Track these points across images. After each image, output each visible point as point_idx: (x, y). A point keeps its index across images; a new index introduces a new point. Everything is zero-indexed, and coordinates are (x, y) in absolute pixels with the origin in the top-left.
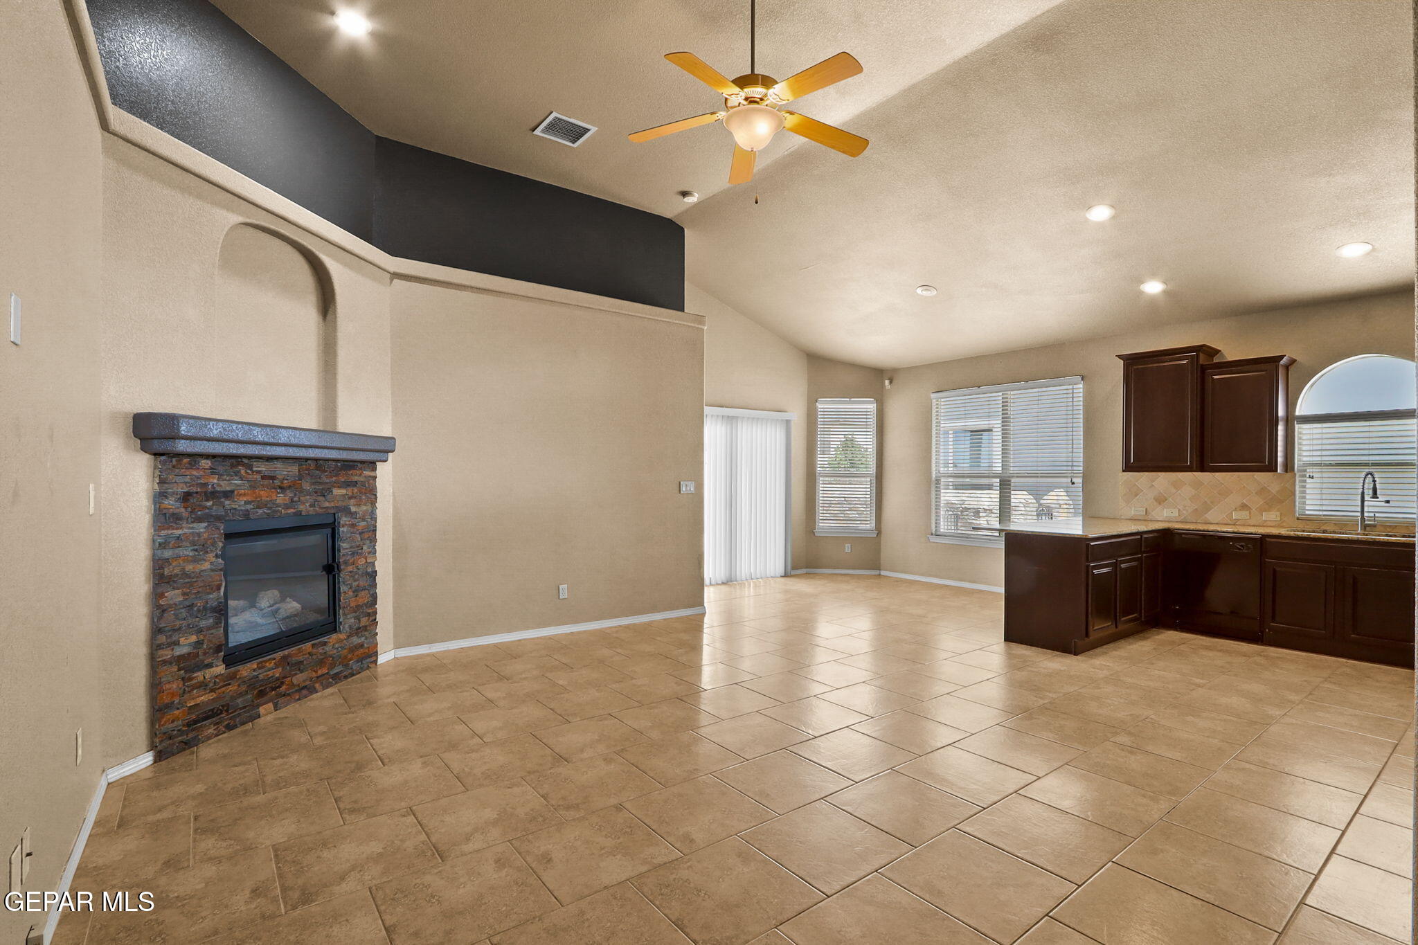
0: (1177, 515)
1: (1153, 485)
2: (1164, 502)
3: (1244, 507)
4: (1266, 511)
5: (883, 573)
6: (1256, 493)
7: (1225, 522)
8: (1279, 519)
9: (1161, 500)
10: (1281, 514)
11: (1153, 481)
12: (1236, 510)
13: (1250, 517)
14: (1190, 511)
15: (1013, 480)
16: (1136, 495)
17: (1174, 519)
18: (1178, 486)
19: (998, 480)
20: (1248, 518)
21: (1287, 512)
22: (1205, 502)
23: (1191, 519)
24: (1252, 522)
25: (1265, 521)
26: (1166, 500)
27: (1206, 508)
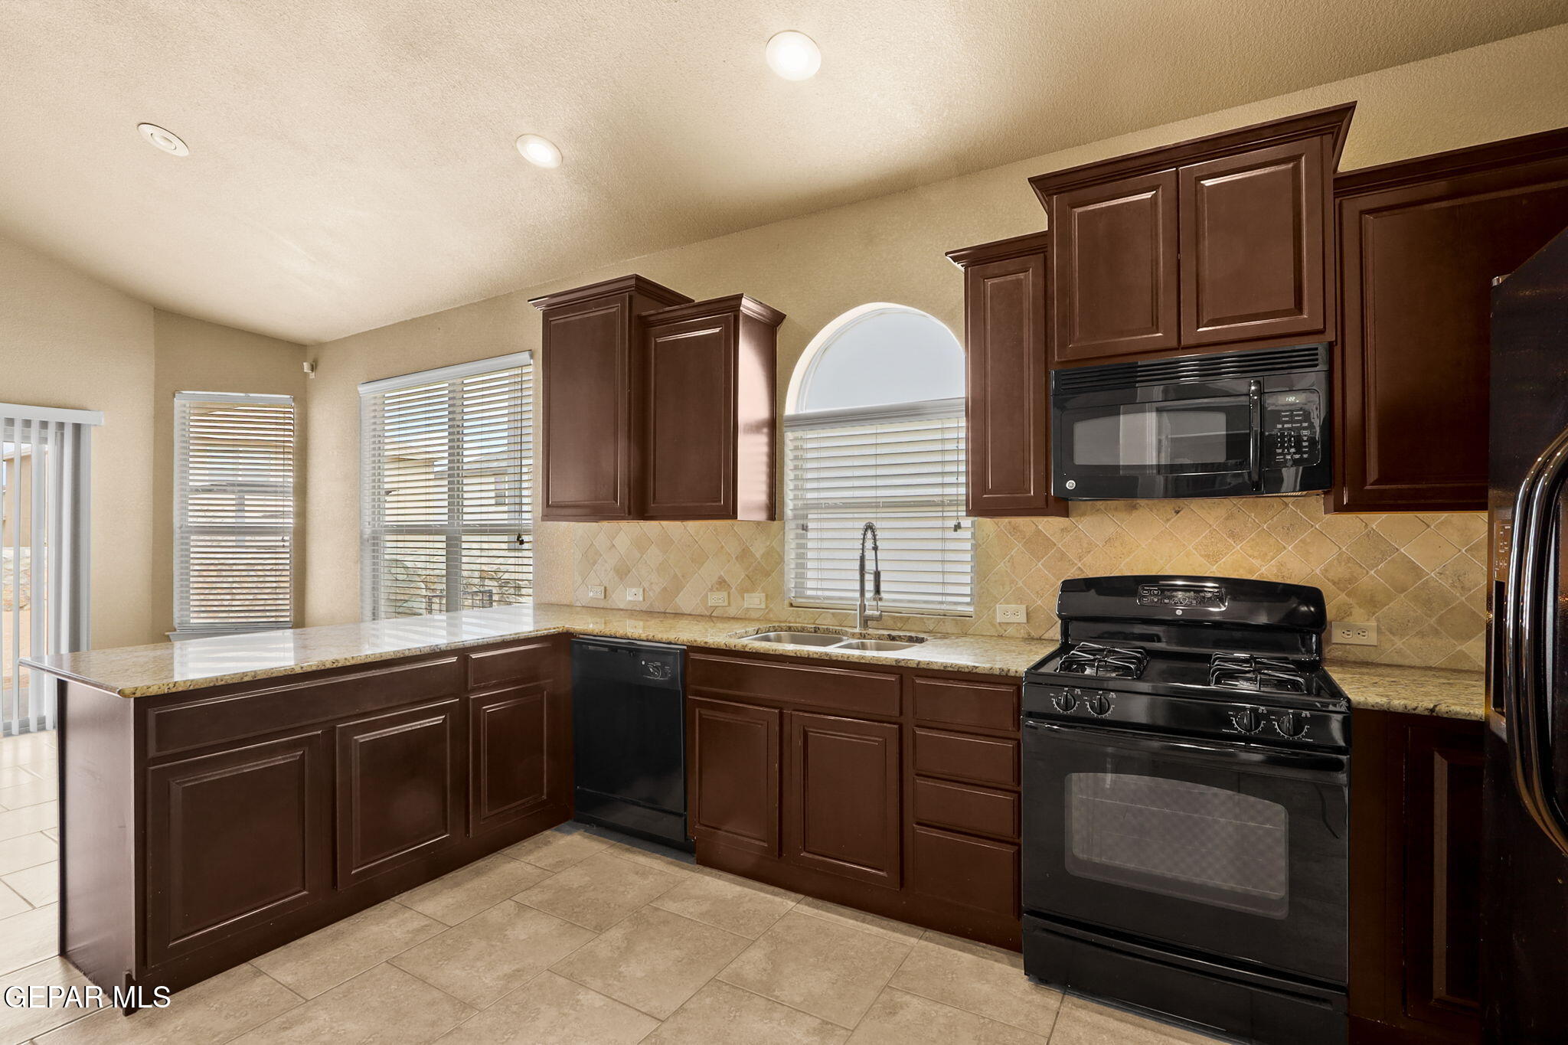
0: (642, 599)
1: (614, 545)
2: (626, 575)
3: (722, 584)
4: (747, 591)
6: (736, 558)
7: (699, 612)
8: (763, 606)
9: (623, 572)
10: (767, 596)
11: (614, 538)
12: (711, 590)
13: (729, 603)
14: (657, 590)
16: (594, 564)
17: (638, 607)
18: (643, 545)
20: (726, 604)
21: (774, 593)
22: (676, 576)
23: (659, 606)
24: (732, 611)
25: (748, 609)
26: (629, 572)
27: (675, 587)
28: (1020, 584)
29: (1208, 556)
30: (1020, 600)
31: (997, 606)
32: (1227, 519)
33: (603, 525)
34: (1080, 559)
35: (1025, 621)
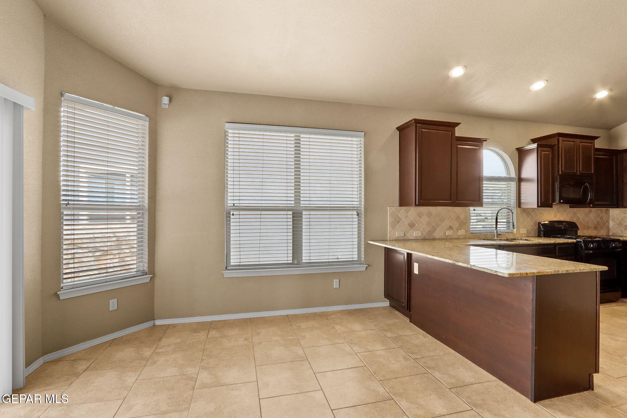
0: (420, 235)
1: (407, 215)
2: (414, 226)
3: (451, 228)
4: (459, 230)
5: (158, 322)
6: (455, 219)
7: (442, 238)
8: (465, 234)
9: (412, 226)
11: (407, 213)
12: (447, 230)
13: (453, 234)
14: (427, 231)
15: (304, 213)
16: (398, 223)
17: (419, 238)
18: (420, 215)
19: (291, 213)
21: (467, 230)
22: (434, 226)
23: (427, 237)
24: (454, 237)
25: (459, 235)
26: (415, 225)
27: (434, 229)
28: (525, 224)
29: (554, 217)
30: (525, 228)
31: (521, 230)
32: (557, 209)
33: (403, 208)
34: (535, 217)
35: (526, 233)
